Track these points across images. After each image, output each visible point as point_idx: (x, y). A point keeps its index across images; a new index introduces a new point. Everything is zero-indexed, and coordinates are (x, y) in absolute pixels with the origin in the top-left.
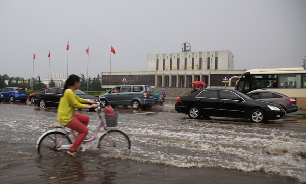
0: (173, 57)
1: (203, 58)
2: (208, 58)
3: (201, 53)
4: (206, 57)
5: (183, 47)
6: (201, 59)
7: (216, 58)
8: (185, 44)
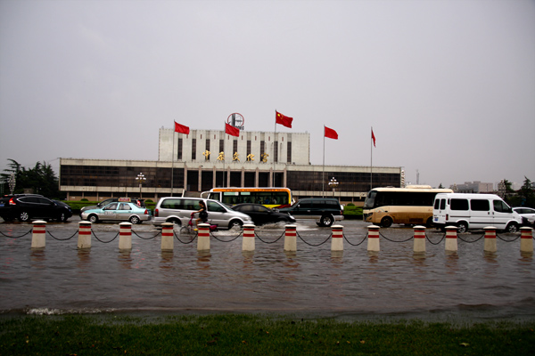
0: (212, 137)
1: (266, 141)
2: (276, 143)
3: (263, 134)
4: (272, 141)
5: (230, 120)
6: (263, 143)
7: (289, 144)
8: (233, 116)
